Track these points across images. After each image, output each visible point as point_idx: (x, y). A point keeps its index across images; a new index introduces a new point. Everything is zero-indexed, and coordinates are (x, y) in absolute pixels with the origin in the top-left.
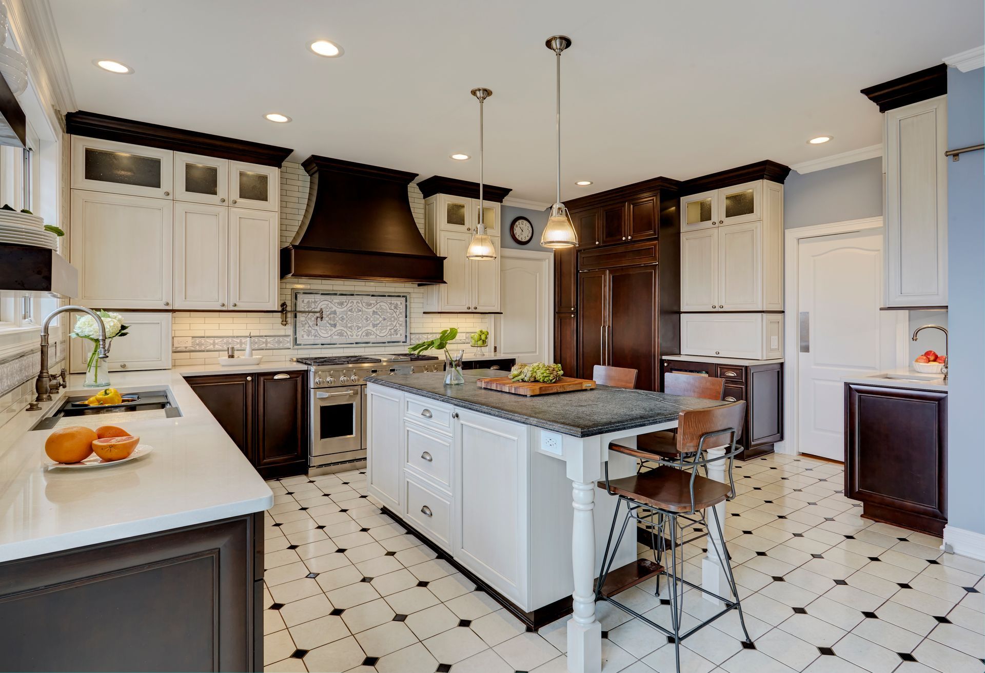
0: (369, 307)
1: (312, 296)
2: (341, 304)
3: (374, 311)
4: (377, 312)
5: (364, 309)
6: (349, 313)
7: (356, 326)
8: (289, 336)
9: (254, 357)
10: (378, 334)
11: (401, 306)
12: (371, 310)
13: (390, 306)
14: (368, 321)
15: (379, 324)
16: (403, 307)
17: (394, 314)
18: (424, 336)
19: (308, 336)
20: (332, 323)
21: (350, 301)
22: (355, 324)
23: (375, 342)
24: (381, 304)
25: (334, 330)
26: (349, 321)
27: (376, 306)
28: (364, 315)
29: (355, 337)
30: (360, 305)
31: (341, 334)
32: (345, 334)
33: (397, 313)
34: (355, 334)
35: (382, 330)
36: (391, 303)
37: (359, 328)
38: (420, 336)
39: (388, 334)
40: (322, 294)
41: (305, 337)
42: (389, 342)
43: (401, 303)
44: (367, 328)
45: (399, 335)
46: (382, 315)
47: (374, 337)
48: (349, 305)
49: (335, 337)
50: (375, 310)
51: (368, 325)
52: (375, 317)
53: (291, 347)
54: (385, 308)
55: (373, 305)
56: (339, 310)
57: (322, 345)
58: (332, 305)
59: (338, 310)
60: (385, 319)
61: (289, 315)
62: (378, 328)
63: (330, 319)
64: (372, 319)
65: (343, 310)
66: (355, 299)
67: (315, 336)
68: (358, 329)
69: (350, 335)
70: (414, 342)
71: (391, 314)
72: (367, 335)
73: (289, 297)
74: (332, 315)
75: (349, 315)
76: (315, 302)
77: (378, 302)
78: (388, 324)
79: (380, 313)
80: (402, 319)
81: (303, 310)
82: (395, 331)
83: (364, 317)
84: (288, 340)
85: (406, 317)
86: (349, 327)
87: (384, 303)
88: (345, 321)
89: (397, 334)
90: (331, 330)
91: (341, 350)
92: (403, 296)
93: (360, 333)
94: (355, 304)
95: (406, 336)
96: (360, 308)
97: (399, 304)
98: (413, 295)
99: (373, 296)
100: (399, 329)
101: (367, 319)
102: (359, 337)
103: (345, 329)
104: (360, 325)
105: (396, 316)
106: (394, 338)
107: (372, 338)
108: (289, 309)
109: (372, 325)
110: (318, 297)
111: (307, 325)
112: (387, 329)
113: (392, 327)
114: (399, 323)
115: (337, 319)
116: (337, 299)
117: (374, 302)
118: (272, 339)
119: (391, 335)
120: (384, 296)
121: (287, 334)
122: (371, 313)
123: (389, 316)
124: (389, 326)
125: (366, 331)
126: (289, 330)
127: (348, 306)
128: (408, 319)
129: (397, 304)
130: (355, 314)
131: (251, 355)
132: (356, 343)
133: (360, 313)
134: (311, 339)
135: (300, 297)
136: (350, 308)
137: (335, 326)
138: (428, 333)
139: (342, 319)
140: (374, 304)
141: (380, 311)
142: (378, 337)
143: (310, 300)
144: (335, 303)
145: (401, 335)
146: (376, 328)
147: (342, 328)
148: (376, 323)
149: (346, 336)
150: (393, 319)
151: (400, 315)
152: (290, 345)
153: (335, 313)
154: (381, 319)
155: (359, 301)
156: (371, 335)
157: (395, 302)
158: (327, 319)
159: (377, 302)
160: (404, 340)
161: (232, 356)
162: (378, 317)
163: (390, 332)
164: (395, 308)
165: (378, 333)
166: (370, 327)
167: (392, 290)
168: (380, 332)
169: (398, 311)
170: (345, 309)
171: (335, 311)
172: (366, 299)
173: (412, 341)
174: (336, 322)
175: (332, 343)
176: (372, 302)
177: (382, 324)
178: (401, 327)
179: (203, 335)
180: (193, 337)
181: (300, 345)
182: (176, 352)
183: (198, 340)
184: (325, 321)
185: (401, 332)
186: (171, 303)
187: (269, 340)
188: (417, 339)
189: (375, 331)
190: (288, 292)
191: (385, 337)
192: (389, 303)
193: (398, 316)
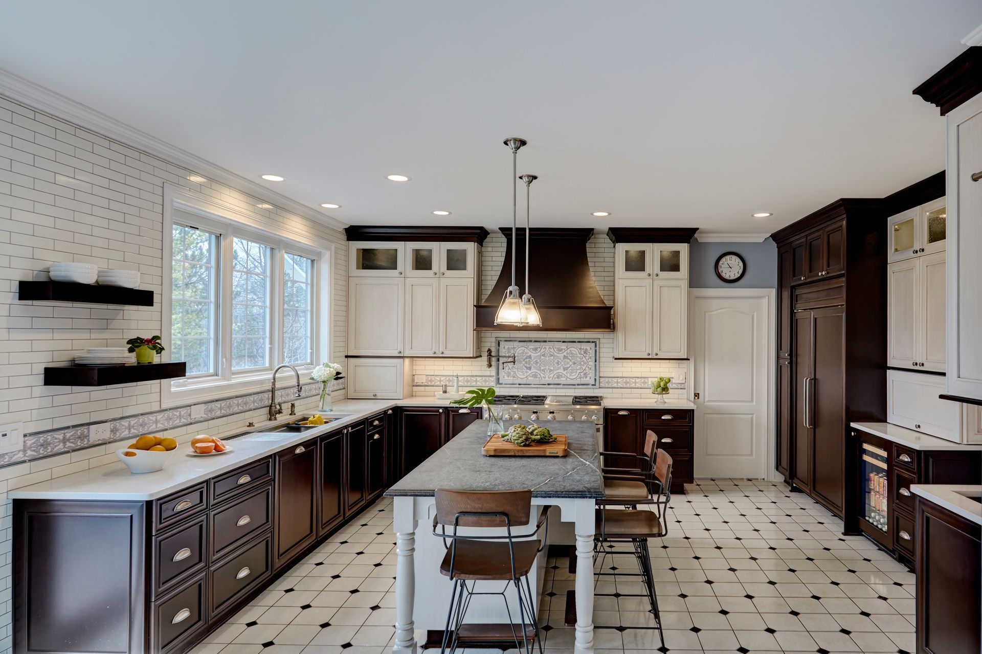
0: (560, 353)
1: (512, 343)
2: (536, 349)
3: (564, 356)
4: (567, 357)
5: (555, 354)
6: (542, 357)
7: (549, 369)
8: (493, 376)
9: (460, 393)
10: (568, 377)
11: (591, 351)
12: (562, 355)
13: (580, 351)
15: (569, 368)
16: (592, 352)
17: (584, 359)
18: (613, 379)
19: (508, 376)
20: (528, 366)
21: (543, 347)
22: (547, 367)
23: (566, 384)
24: (572, 349)
25: (530, 372)
26: (542, 365)
27: (566, 352)
28: (555, 359)
29: (547, 378)
30: (552, 350)
31: (535, 376)
32: (539, 376)
33: (587, 358)
34: (547, 376)
35: (572, 373)
36: (581, 349)
37: (551, 371)
38: (610, 380)
40: (520, 341)
41: (506, 377)
42: (578, 385)
43: (591, 348)
44: (558, 371)
45: (588, 378)
46: (572, 359)
47: (564, 379)
48: (543, 350)
49: (530, 378)
50: (566, 355)
51: (559, 368)
52: (565, 361)
53: (494, 385)
54: (574, 353)
55: (563, 351)
56: (533, 355)
57: (519, 384)
58: (528, 351)
59: (532, 355)
60: (574, 363)
61: (494, 359)
62: (568, 371)
63: (526, 363)
64: (562, 363)
65: (536, 355)
66: (547, 345)
67: (514, 377)
68: (550, 372)
69: (543, 377)
70: (603, 385)
71: (581, 359)
72: (558, 377)
73: (493, 344)
74: (528, 359)
75: (542, 359)
76: (514, 348)
77: (568, 347)
78: (578, 368)
79: (570, 358)
80: (592, 363)
81: (504, 355)
82: (585, 374)
83: (556, 361)
84: (493, 379)
85: (596, 361)
86: (542, 370)
87: (574, 349)
88: (538, 365)
89: (586, 377)
90: (527, 372)
91: (535, 390)
92: (593, 342)
93: (552, 375)
94: (547, 349)
95: (595, 379)
96: (552, 353)
97: (589, 349)
98: (602, 341)
99: (563, 342)
100: (588, 373)
101: (558, 363)
102: (551, 379)
103: (539, 372)
104: (552, 368)
105: (585, 361)
106: (584, 381)
107: (563, 380)
108: (493, 354)
109: (563, 368)
110: (516, 344)
111: (507, 368)
112: (576, 372)
113: (582, 371)
114: (588, 367)
115: (532, 363)
116: (532, 345)
117: (565, 347)
118: (480, 378)
119: (580, 378)
120: (575, 342)
121: (491, 375)
122: (562, 358)
123: (579, 360)
124: (579, 370)
125: (557, 374)
126: (492, 371)
127: (541, 351)
128: (597, 363)
129: (586, 349)
130: (547, 359)
131: (458, 391)
132: (549, 384)
133: (552, 358)
134: (510, 380)
135: (502, 344)
136: (543, 353)
137: (530, 368)
138: (618, 377)
139: (537, 363)
140: (564, 349)
141: (571, 355)
142: (568, 379)
143: (510, 346)
144: (530, 349)
145: (590, 378)
146: (566, 371)
147: (536, 371)
148: (566, 366)
149: (539, 378)
150: (582, 363)
151: (590, 360)
153: (530, 357)
154: (571, 363)
155: (551, 347)
156: (562, 377)
157: (585, 347)
158: (524, 362)
159: (567, 347)
160: (594, 383)
161: (445, 392)
162: (569, 361)
163: (579, 376)
164: (585, 353)
165: (568, 375)
166: (561, 371)
167: (582, 336)
168: (570, 375)
169: (587, 355)
170: (539, 354)
171: (530, 355)
173: (601, 384)
174: (531, 365)
175: (528, 383)
176: (563, 347)
177: (572, 368)
178: (590, 371)
179: (433, 374)
180: (427, 375)
181: (502, 384)
182: (416, 386)
183: (430, 378)
184: (522, 365)
185: (590, 375)
186: (402, 351)
187: (478, 379)
188: (607, 382)
189: (565, 374)
190: (494, 340)
191: (575, 379)
192: (579, 348)
193: (588, 361)
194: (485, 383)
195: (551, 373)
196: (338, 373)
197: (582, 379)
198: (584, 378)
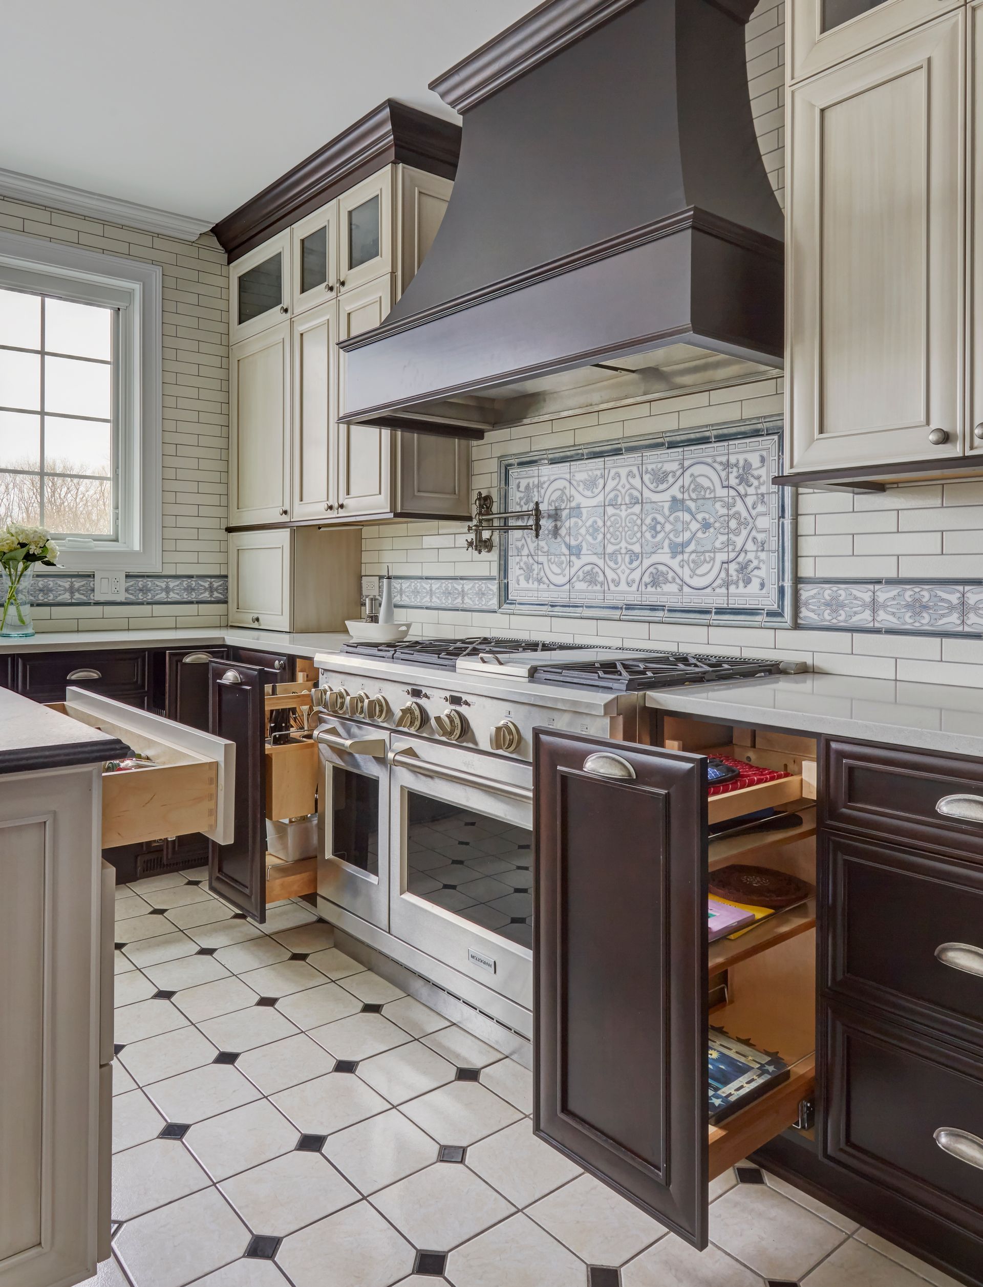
0: (662, 487)
1: (536, 469)
2: (591, 484)
3: (674, 499)
4: (683, 500)
5: (647, 494)
6: (612, 510)
7: (628, 551)
10: (687, 579)
11: (763, 472)
12: (666, 496)
13: (724, 475)
14: (657, 533)
15: (689, 543)
16: (768, 473)
17: (739, 507)
20: (573, 542)
21: (613, 472)
22: (623, 545)
23: (679, 605)
24: (698, 470)
25: (578, 564)
26: (608, 536)
27: (680, 483)
28: (647, 515)
29: (623, 587)
30: (637, 482)
31: (591, 578)
32: (602, 577)
33: (750, 501)
34: (624, 578)
35: (698, 564)
36: (727, 465)
37: (634, 556)
38: (843, 593)
39: (719, 582)
40: (556, 461)
42: (718, 611)
43: (763, 460)
44: (655, 558)
45: (756, 582)
46: (699, 510)
47: (673, 588)
48: (609, 485)
50: (679, 496)
51: (657, 548)
52: (677, 519)
53: (497, 608)
54: (706, 482)
55: (671, 479)
56: (586, 504)
57: (552, 606)
58: (574, 492)
60: (706, 526)
62: (686, 556)
63: (567, 531)
64: (668, 527)
65: (594, 502)
66: (624, 464)
67: (540, 581)
68: (631, 562)
69: (613, 581)
70: (812, 615)
71: (729, 506)
72: (656, 581)
76: (541, 485)
77: (687, 463)
78: (718, 545)
79: (692, 505)
80: (767, 523)
82: (743, 568)
83: (648, 521)
84: (494, 589)
87: (705, 469)
89: (747, 582)
90: (569, 564)
92: (770, 432)
93: (636, 575)
94: (624, 480)
95: (781, 591)
97: (754, 459)
99: (670, 445)
100: (755, 563)
101: (654, 529)
102: (637, 587)
103: (602, 562)
105: (744, 514)
106: (738, 595)
107: (669, 594)
109: (670, 545)
110: (548, 470)
111: (526, 552)
112: (713, 559)
113: (732, 555)
114: (754, 538)
115: (583, 531)
116: (583, 471)
117: (674, 466)
119: (726, 584)
121: (484, 574)
122: (667, 505)
123: (725, 511)
124: (720, 550)
125: (651, 569)
126: (486, 564)
129: (747, 465)
130: (624, 514)
132: (628, 608)
133: (637, 509)
134: (532, 590)
135: (514, 473)
136: (612, 494)
137: (579, 551)
138: (878, 582)
139: (595, 530)
140: (675, 472)
141: (694, 496)
142: (686, 589)
143: (531, 481)
144: (578, 482)
145: (762, 585)
146: (679, 557)
147: (594, 559)
148: (679, 540)
149: (602, 584)
150: (733, 524)
151: (761, 508)
152: (494, 603)
153: (578, 511)
154: (694, 526)
155: (635, 469)
156: (666, 581)
157: (741, 459)
159: (682, 465)
160: (773, 607)
162: (687, 517)
163: (722, 575)
164: (742, 479)
165: (686, 573)
166: (664, 556)
167: (731, 413)
168: (693, 574)
169: (751, 490)
171: (578, 506)
172: (657, 459)
173: (804, 612)
174: (580, 539)
175: (572, 602)
176: (668, 466)
177: (698, 543)
178: (763, 555)
180: (380, 577)
184: (558, 539)
185: (762, 573)
186: (288, 509)
188: (827, 605)
189: (679, 570)
190: (494, 465)
191: (709, 590)
192: (721, 463)
193: (754, 513)
195: (635, 564)
197: (732, 588)
198: (741, 584)
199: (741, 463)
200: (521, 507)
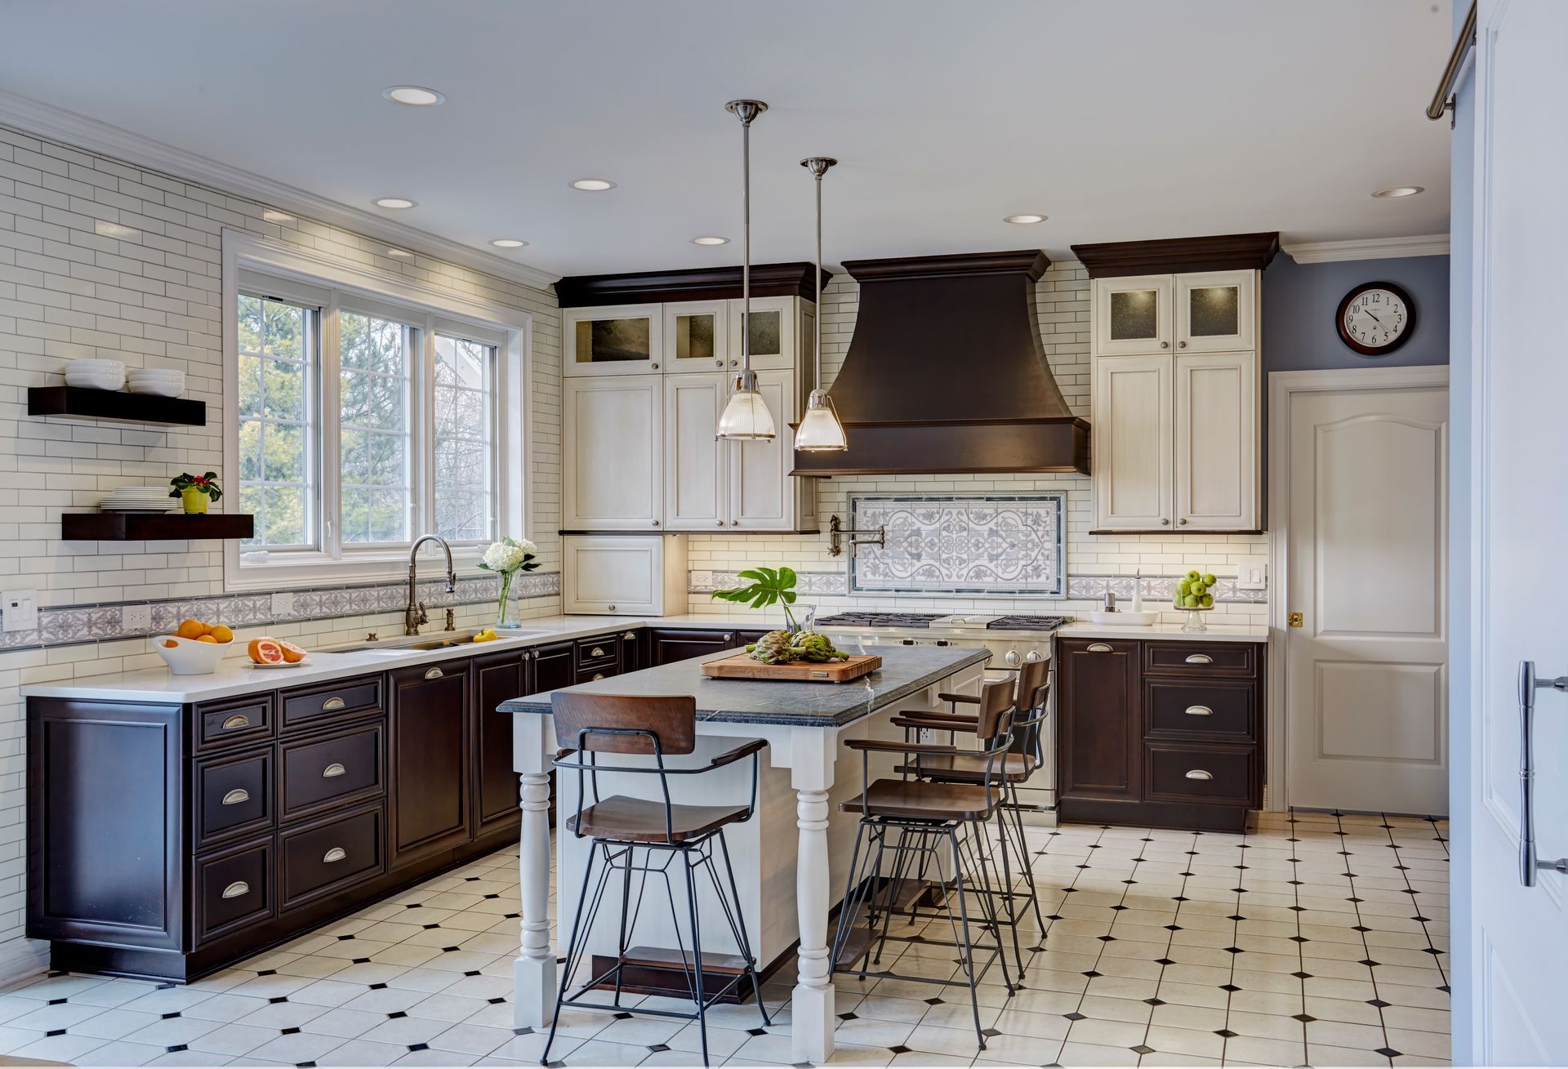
0: (982, 522)
1: (880, 504)
2: (930, 516)
3: (991, 529)
4: (997, 531)
5: (971, 525)
6: (944, 533)
7: (957, 558)
8: (844, 573)
10: (1000, 574)
11: (1048, 519)
12: (986, 528)
13: (1024, 518)
14: (979, 548)
15: (1001, 554)
16: (1051, 521)
17: (1034, 536)
18: (1099, 580)
19: (874, 574)
20: (914, 551)
21: (946, 511)
22: (954, 554)
23: (994, 589)
24: (1006, 515)
25: (918, 564)
26: (943, 548)
27: (995, 521)
28: (972, 538)
29: (954, 578)
30: (965, 518)
31: (929, 573)
32: (937, 573)
33: (1040, 534)
34: (954, 574)
35: (1007, 566)
36: (1026, 514)
37: (962, 561)
38: (1092, 581)
39: (1021, 576)
40: (897, 500)
41: (870, 576)
42: (1021, 592)
43: (1048, 513)
44: (977, 562)
45: (1043, 578)
46: (1007, 537)
47: (991, 579)
48: (944, 518)
49: (919, 578)
50: (995, 528)
51: (979, 556)
52: (993, 541)
53: (846, 592)
54: (1012, 522)
55: (989, 519)
56: (925, 529)
57: (897, 591)
58: (914, 520)
59: (923, 527)
60: (1013, 546)
61: (844, 537)
62: (999, 562)
63: (910, 544)
64: (987, 545)
65: (932, 527)
66: (955, 507)
67: (886, 575)
68: (960, 564)
69: (947, 575)
70: (1075, 592)
71: (1027, 536)
72: (978, 575)
73: (844, 507)
74: (914, 538)
75: (943, 538)
76: (885, 514)
77: (999, 511)
78: (1020, 556)
79: (1003, 534)
80: (1050, 545)
81: (865, 528)
82: (1036, 569)
83: (973, 541)
84: (843, 580)
85: (1059, 541)
86: (945, 561)
87: (1012, 514)
88: (937, 549)
89: (1039, 576)
90: (912, 565)
91: (930, 603)
92: (1052, 499)
93: (964, 572)
94: (954, 516)
95: (1059, 581)
96: (963, 524)
97: (1043, 513)
98: (1073, 496)
99: (988, 499)
100: (1043, 566)
101: (977, 545)
102: (963, 579)
103: (937, 564)
104: (965, 556)
105: (1037, 540)
106: (1034, 583)
107: (987, 582)
108: (843, 527)
109: (988, 556)
110: (890, 504)
111: (872, 556)
112: (1017, 564)
113: (1029, 562)
114: (1043, 554)
115: (923, 545)
116: (922, 508)
117: (992, 511)
118: (819, 577)
119: (1026, 577)
120: (1012, 499)
121: (840, 570)
122: (986, 533)
123: (1024, 538)
124: (1022, 559)
125: (976, 568)
126: (842, 563)
127: (942, 520)
128: (1062, 545)
129: (1038, 515)
130: (955, 536)
132: (958, 591)
133: (965, 533)
134: (877, 581)
135: (860, 505)
136: (945, 524)
137: (918, 557)
139: (932, 545)
140: (991, 515)
141: (1004, 529)
142: (999, 580)
143: (877, 511)
144: (919, 515)
145: (1048, 578)
146: (995, 562)
147: (932, 562)
148: (995, 552)
149: (938, 577)
150: (1030, 545)
151: (1046, 538)
152: (844, 589)
153: (918, 533)
154: (1005, 545)
155: (963, 511)
156: (986, 575)
157: (1035, 511)
158: (905, 544)
159: (996, 511)
160: (1055, 589)
162: (1000, 540)
163: (1023, 572)
164: (1035, 522)
165: (1000, 571)
166: (984, 561)
167: (1029, 486)
168: (1004, 571)
169: (1041, 528)
170: (937, 525)
171: (919, 529)
172: (976, 506)
173: (1071, 591)
174: (920, 550)
175: (915, 588)
176: (987, 511)
177: (1007, 555)
178: (1048, 562)
179: (726, 569)
180: (714, 571)
181: (861, 590)
182: (694, 593)
183: (720, 576)
184: (902, 549)
185: (1047, 572)
186: (661, 521)
187: (813, 580)
188: (1084, 587)
189: (994, 569)
190: (842, 497)
191: (1015, 580)
192: (1022, 512)
193: (1042, 540)
194: (828, 587)
195: (963, 565)
196: (528, 557)
197: (1029, 580)
198: (1035, 577)
199: (1035, 513)
200: (869, 527)
